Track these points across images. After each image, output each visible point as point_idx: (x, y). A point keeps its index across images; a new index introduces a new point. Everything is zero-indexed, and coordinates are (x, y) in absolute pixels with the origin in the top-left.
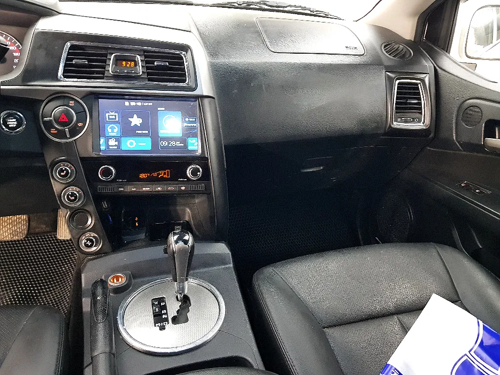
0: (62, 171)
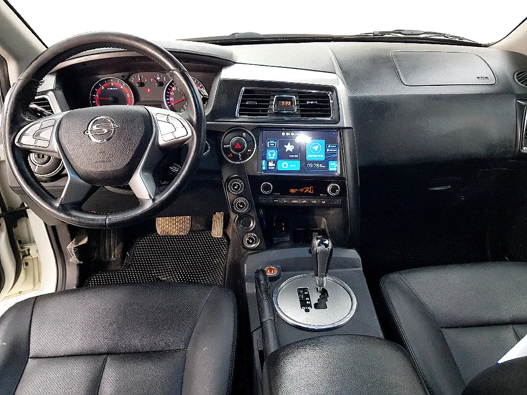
0: (235, 185)
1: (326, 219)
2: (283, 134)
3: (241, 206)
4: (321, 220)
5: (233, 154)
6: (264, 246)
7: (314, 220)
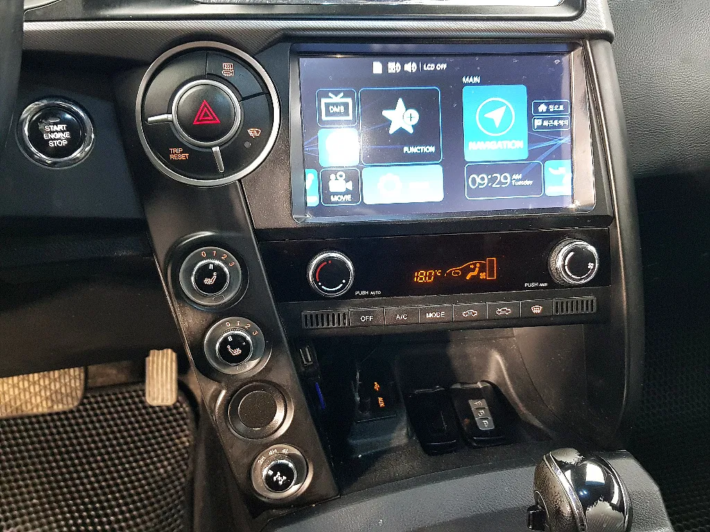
0: (205, 272)
1: (503, 352)
2: (377, 68)
3: (237, 352)
4: (485, 358)
5: (186, 149)
6: (327, 486)
7: (465, 357)
